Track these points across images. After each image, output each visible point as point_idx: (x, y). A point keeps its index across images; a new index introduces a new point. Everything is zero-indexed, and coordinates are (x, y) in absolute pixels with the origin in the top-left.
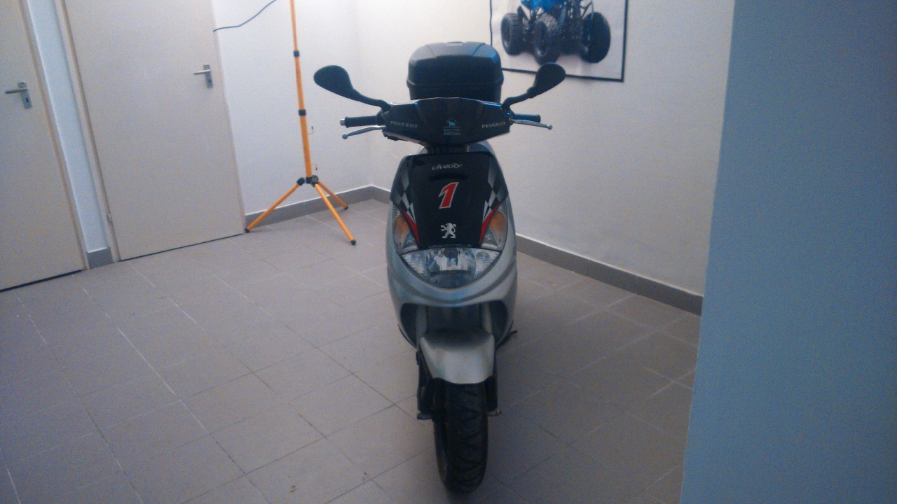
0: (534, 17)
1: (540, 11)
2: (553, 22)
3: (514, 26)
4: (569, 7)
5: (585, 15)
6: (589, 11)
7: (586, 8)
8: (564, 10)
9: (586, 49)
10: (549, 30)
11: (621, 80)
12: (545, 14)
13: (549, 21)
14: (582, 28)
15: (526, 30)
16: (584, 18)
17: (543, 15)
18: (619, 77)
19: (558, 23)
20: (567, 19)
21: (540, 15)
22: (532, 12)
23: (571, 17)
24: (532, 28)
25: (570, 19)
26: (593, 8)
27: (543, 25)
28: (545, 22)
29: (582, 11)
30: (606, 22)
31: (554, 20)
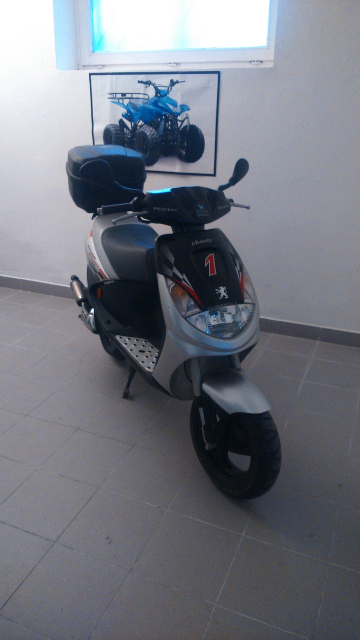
0: (135, 128)
1: (141, 123)
2: (153, 132)
3: (116, 134)
4: (167, 120)
5: (182, 127)
6: (185, 123)
7: (182, 122)
8: (163, 123)
9: (184, 152)
10: (149, 137)
11: (214, 175)
12: (146, 125)
13: (149, 131)
14: (179, 136)
15: (128, 138)
16: (181, 129)
17: (144, 126)
18: (212, 173)
19: (158, 133)
20: (166, 129)
21: (141, 126)
22: (133, 123)
23: (169, 128)
24: (133, 136)
25: (169, 130)
26: (189, 122)
27: (144, 133)
28: (146, 132)
29: (179, 123)
30: (201, 132)
31: (154, 130)
